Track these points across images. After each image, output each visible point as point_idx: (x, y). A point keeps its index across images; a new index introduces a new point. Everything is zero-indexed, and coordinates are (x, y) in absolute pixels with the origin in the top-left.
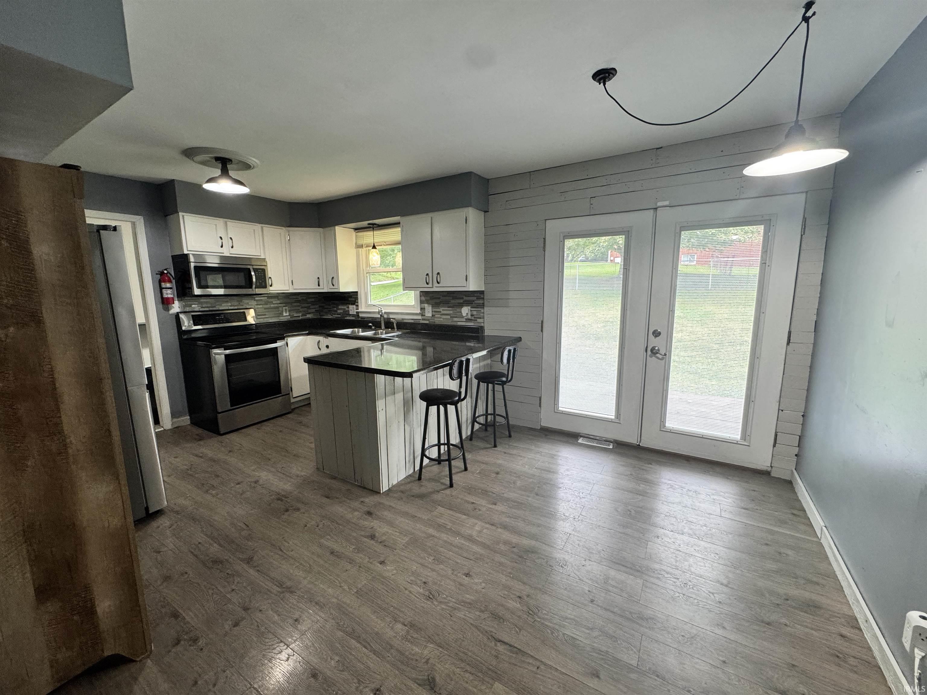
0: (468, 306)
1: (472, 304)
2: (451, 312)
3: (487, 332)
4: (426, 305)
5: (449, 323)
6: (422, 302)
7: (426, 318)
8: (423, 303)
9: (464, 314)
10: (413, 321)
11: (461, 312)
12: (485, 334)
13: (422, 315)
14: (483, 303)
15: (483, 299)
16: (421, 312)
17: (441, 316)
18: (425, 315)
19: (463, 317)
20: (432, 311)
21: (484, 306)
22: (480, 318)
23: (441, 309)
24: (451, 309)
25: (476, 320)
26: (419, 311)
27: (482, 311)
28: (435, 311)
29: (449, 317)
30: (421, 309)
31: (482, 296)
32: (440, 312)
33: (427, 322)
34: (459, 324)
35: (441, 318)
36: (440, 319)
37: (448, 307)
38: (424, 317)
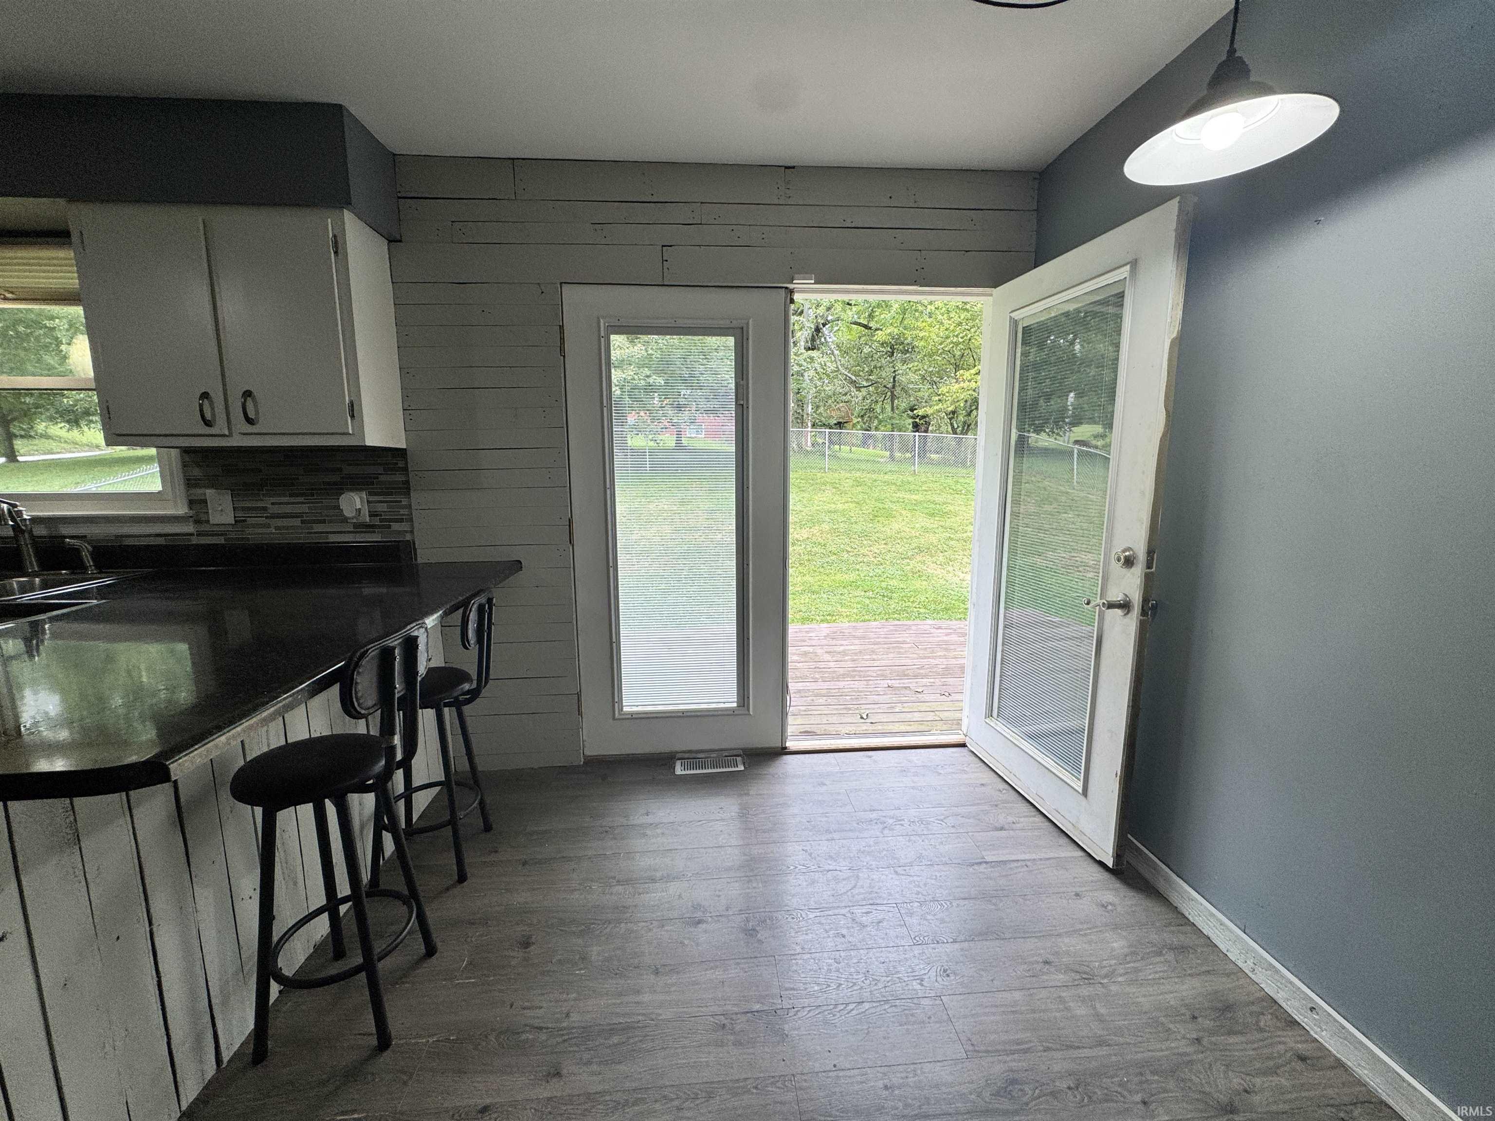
0: (361, 490)
1: (373, 484)
2: (305, 508)
3: (424, 556)
4: (210, 493)
5: (301, 537)
6: (190, 483)
7: (216, 529)
8: (196, 486)
9: (348, 513)
10: (161, 541)
11: (338, 507)
12: (419, 560)
13: (198, 522)
14: (407, 482)
15: (405, 469)
16: (191, 513)
17: (268, 521)
18: (208, 522)
19: (345, 520)
20: (234, 508)
21: (409, 489)
22: (401, 521)
23: (267, 502)
24: (301, 499)
25: (389, 527)
26: (182, 510)
27: (405, 502)
28: (244, 509)
29: (297, 522)
30: (191, 503)
31: (401, 464)
32: (265, 509)
33: (221, 540)
34: (333, 538)
35: (269, 526)
36: (268, 531)
37: (291, 496)
38: (205, 528)
